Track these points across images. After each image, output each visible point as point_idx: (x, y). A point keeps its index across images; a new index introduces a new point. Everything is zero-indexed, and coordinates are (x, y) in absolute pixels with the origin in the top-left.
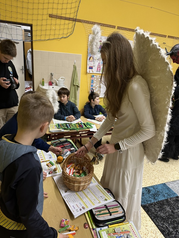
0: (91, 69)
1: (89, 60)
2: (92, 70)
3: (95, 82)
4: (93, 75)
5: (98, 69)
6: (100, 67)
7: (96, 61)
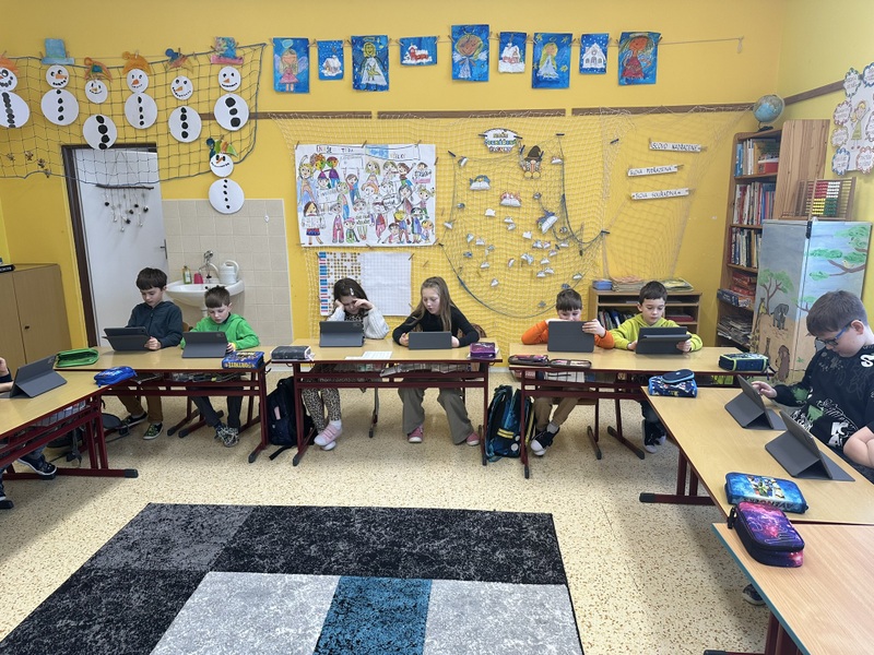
0: (314, 237)
1: (305, 211)
2: (318, 240)
3: (332, 270)
4: (323, 251)
5: (335, 235)
6: (341, 229)
7: (326, 212)
